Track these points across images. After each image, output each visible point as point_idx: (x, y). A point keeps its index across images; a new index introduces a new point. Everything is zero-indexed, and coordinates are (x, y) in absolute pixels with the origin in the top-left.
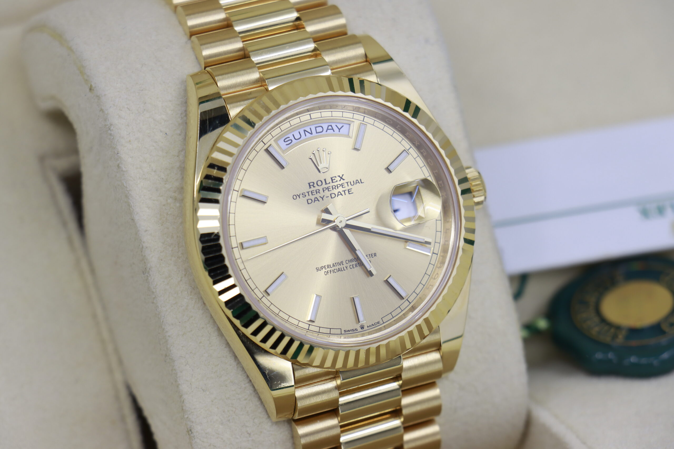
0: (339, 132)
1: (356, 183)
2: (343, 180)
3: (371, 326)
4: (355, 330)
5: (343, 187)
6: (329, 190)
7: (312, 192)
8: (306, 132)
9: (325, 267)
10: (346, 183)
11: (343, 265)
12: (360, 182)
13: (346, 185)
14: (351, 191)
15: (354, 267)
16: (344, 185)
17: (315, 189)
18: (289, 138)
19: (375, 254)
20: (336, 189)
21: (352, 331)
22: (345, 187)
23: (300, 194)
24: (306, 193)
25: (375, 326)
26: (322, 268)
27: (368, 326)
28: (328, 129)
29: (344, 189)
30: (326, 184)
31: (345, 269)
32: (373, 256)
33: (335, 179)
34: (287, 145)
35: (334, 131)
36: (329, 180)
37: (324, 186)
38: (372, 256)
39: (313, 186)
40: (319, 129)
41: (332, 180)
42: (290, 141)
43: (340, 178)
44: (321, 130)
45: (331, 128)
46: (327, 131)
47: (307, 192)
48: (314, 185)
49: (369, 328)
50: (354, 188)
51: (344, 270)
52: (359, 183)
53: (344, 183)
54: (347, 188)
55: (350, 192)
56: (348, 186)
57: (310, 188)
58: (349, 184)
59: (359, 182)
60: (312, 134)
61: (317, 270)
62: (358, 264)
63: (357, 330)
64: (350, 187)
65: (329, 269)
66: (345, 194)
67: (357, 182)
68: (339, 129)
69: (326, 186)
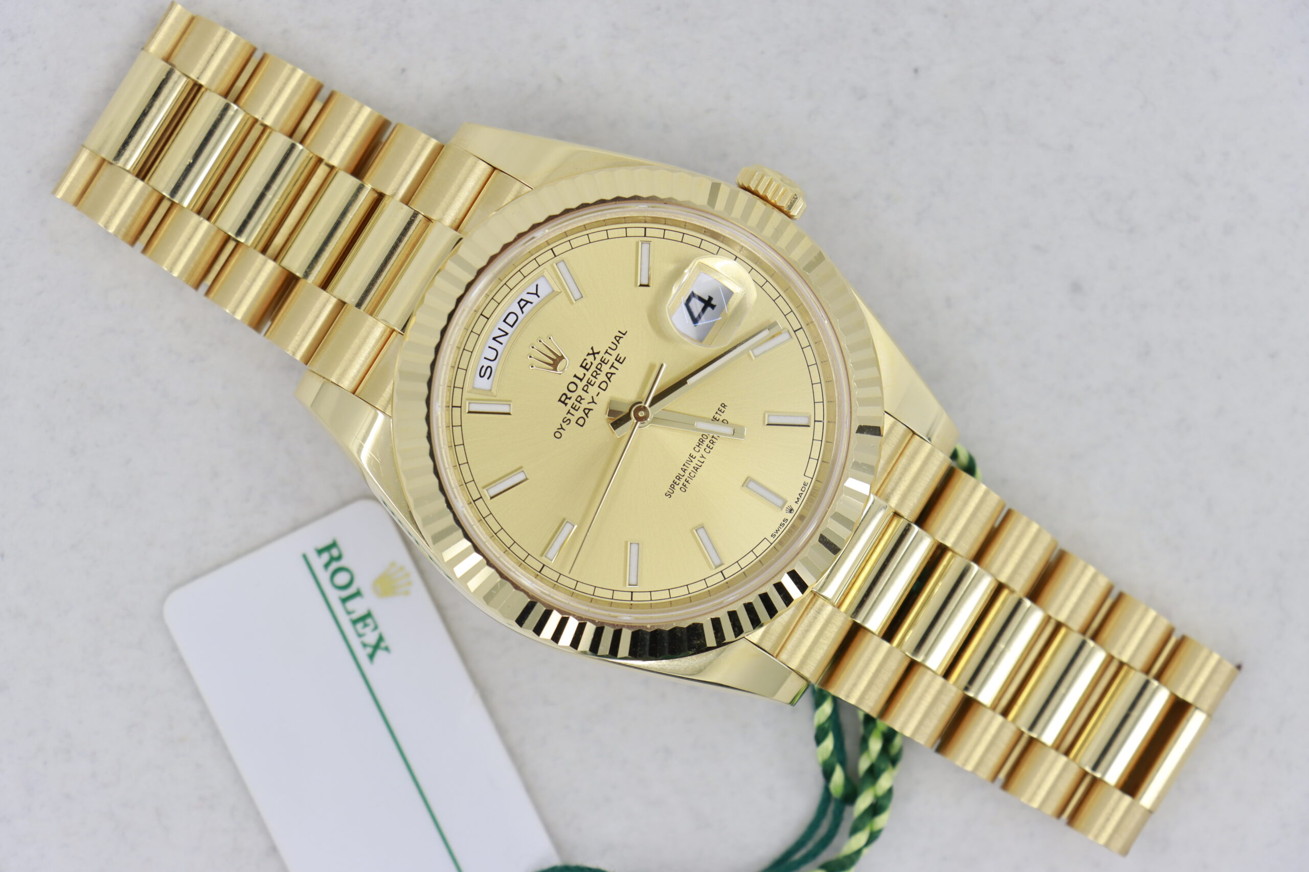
0: (538, 297)
1: (618, 341)
2: (598, 353)
3: (799, 497)
4: (784, 523)
5: (606, 364)
6: (592, 383)
7: (574, 406)
8: (497, 339)
9: (675, 483)
10: (605, 354)
11: (695, 457)
12: (621, 335)
13: (607, 357)
14: (620, 358)
15: (711, 446)
16: (605, 359)
17: (573, 400)
18: (483, 367)
19: (723, 405)
20: (599, 374)
21: (781, 527)
22: (608, 361)
23: (561, 425)
24: (566, 416)
25: (805, 493)
26: (673, 488)
27: (796, 502)
28: (521, 308)
29: (610, 364)
30: (581, 380)
31: (702, 460)
32: (723, 409)
33: (587, 364)
34: (488, 378)
35: (531, 303)
36: (580, 372)
37: (581, 385)
38: (720, 411)
39: (567, 398)
40: (511, 319)
41: (584, 368)
42: (489, 369)
43: (592, 356)
44: (515, 318)
45: (525, 302)
46: (523, 313)
47: (567, 414)
48: (569, 397)
49: (799, 503)
50: (622, 350)
51: (703, 463)
52: (622, 337)
53: (603, 357)
54: (612, 359)
55: (621, 361)
56: (611, 355)
57: (566, 404)
58: (610, 351)
59: (620, 337)
60: (507, 334)
61: (669, 496)
62: (713, 439)
63: (787, 520)
64: (615, 354)
65: (683, 481)
66: (617, 369)
67: (618, 339)
68: (536, 294)
69: (584, 382)
